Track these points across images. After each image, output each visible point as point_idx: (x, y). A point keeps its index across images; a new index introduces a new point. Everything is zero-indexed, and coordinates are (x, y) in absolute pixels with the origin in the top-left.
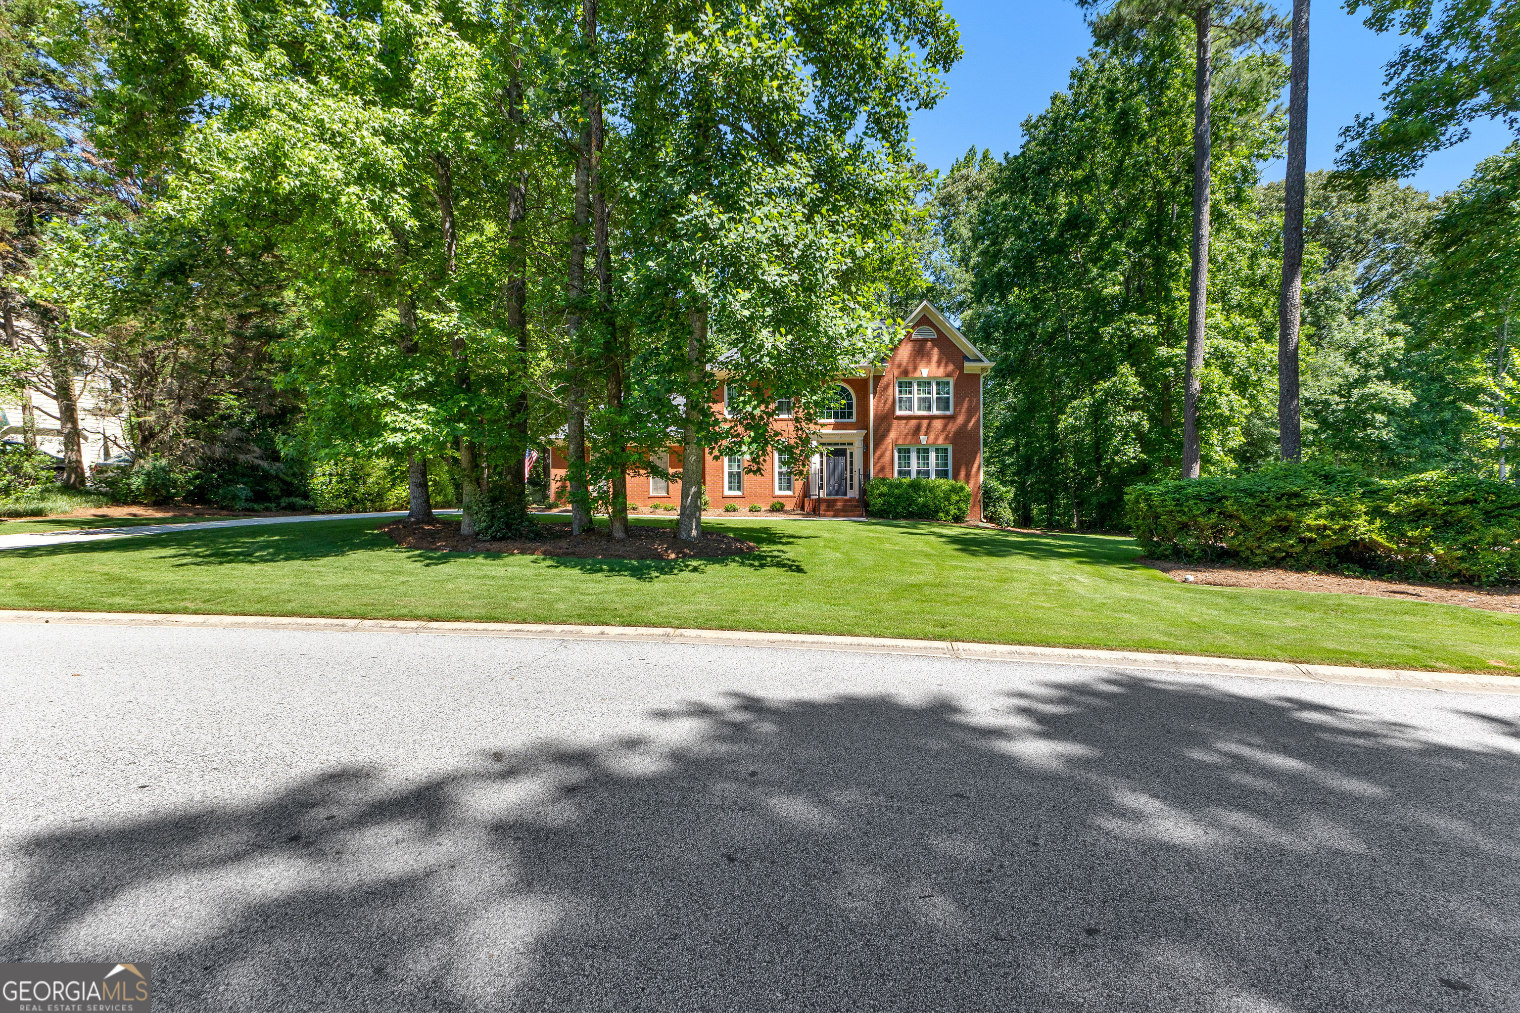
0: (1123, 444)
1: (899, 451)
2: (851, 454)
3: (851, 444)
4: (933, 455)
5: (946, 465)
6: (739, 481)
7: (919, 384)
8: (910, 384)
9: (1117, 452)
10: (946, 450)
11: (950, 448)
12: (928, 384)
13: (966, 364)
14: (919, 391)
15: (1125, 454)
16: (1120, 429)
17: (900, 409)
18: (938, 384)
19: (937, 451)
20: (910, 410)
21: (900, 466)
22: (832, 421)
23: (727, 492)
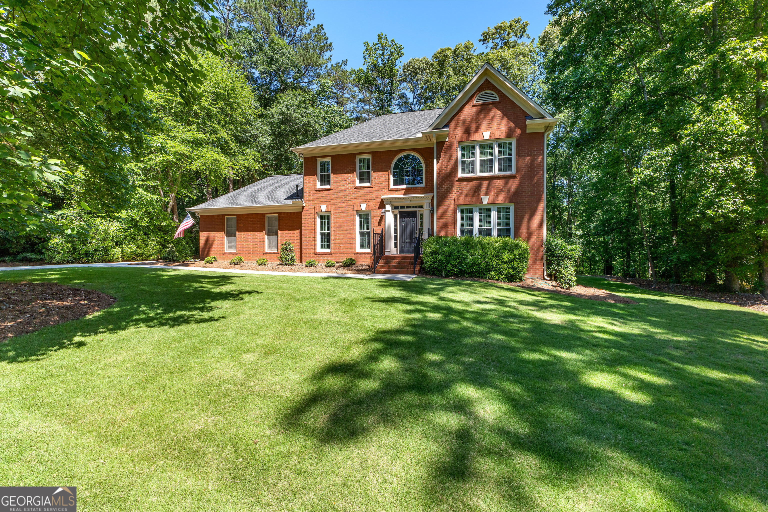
0: (718, 196)
1: (462, 211)
2: (421, 215)
3: (421, 207)
4: (494, 215)
5: (508, 224)
6: (329, 241)
7: (482, 147)
8: (472, 148)
9: (710, 204)
10: (508, 209)
11: (512, 207)
12: (491, 147)
13: (528, 122)
14: (481, 154)
15: (721, 207)
16: (714, 178)
17: (463, 172)
18: (500, 146)
19: (499, 210)
20: (473, 172)
21: (462, 225)
22: (404, 187)
23: (319, 250)
